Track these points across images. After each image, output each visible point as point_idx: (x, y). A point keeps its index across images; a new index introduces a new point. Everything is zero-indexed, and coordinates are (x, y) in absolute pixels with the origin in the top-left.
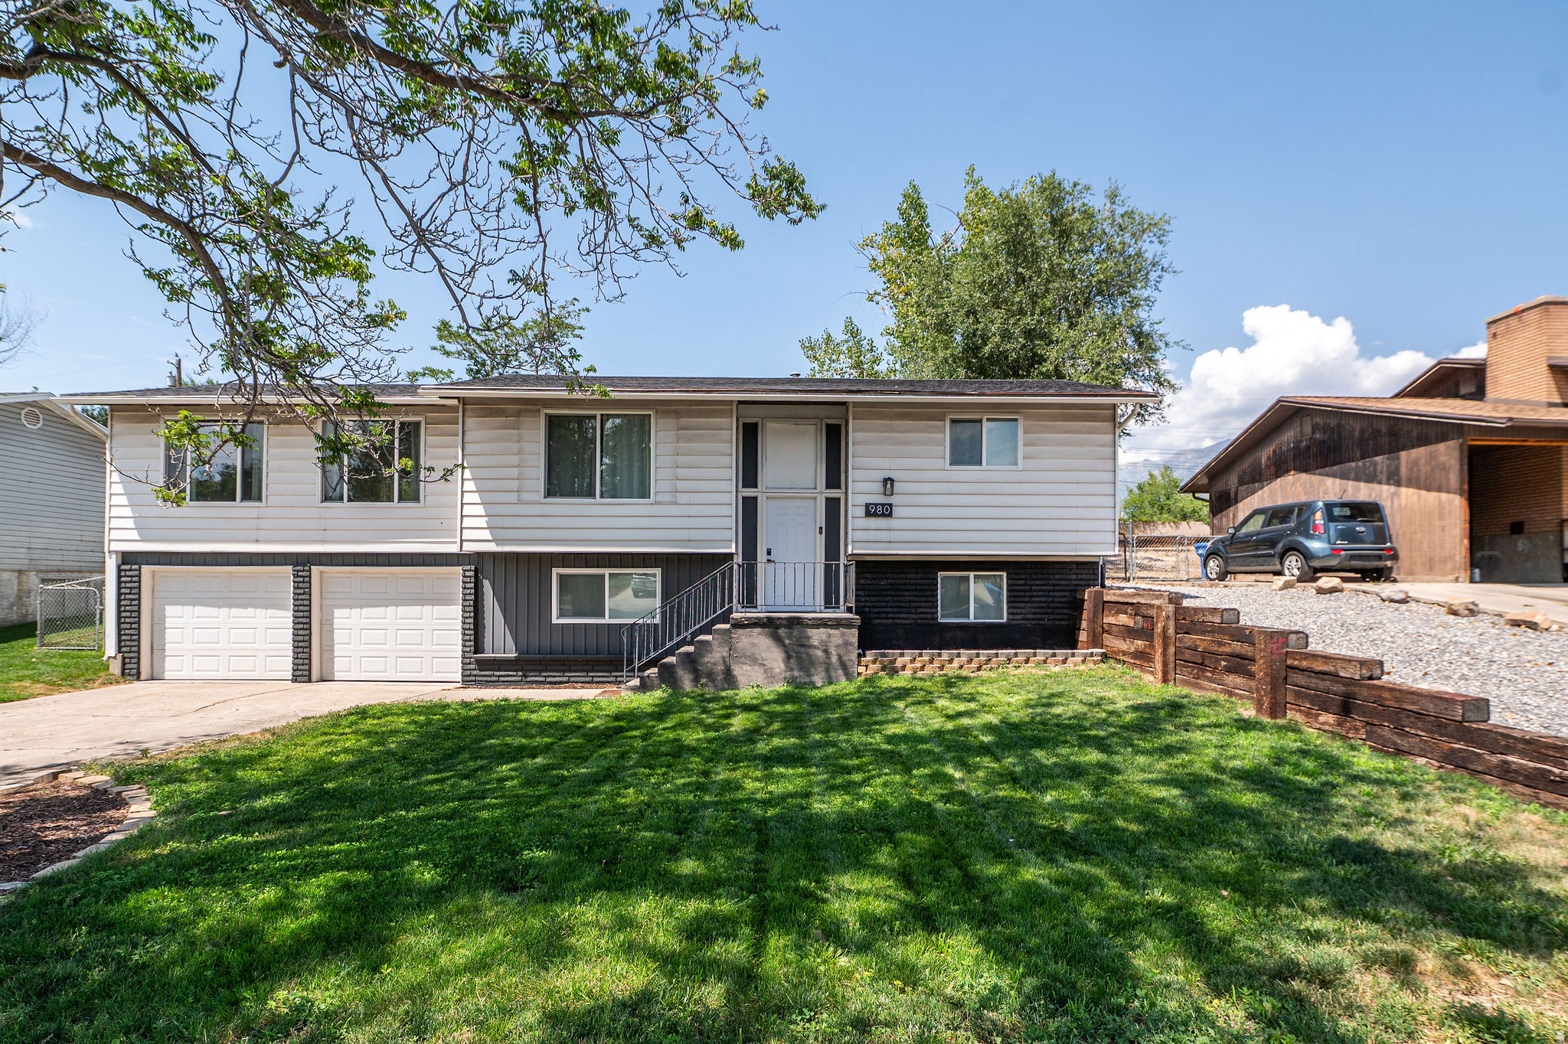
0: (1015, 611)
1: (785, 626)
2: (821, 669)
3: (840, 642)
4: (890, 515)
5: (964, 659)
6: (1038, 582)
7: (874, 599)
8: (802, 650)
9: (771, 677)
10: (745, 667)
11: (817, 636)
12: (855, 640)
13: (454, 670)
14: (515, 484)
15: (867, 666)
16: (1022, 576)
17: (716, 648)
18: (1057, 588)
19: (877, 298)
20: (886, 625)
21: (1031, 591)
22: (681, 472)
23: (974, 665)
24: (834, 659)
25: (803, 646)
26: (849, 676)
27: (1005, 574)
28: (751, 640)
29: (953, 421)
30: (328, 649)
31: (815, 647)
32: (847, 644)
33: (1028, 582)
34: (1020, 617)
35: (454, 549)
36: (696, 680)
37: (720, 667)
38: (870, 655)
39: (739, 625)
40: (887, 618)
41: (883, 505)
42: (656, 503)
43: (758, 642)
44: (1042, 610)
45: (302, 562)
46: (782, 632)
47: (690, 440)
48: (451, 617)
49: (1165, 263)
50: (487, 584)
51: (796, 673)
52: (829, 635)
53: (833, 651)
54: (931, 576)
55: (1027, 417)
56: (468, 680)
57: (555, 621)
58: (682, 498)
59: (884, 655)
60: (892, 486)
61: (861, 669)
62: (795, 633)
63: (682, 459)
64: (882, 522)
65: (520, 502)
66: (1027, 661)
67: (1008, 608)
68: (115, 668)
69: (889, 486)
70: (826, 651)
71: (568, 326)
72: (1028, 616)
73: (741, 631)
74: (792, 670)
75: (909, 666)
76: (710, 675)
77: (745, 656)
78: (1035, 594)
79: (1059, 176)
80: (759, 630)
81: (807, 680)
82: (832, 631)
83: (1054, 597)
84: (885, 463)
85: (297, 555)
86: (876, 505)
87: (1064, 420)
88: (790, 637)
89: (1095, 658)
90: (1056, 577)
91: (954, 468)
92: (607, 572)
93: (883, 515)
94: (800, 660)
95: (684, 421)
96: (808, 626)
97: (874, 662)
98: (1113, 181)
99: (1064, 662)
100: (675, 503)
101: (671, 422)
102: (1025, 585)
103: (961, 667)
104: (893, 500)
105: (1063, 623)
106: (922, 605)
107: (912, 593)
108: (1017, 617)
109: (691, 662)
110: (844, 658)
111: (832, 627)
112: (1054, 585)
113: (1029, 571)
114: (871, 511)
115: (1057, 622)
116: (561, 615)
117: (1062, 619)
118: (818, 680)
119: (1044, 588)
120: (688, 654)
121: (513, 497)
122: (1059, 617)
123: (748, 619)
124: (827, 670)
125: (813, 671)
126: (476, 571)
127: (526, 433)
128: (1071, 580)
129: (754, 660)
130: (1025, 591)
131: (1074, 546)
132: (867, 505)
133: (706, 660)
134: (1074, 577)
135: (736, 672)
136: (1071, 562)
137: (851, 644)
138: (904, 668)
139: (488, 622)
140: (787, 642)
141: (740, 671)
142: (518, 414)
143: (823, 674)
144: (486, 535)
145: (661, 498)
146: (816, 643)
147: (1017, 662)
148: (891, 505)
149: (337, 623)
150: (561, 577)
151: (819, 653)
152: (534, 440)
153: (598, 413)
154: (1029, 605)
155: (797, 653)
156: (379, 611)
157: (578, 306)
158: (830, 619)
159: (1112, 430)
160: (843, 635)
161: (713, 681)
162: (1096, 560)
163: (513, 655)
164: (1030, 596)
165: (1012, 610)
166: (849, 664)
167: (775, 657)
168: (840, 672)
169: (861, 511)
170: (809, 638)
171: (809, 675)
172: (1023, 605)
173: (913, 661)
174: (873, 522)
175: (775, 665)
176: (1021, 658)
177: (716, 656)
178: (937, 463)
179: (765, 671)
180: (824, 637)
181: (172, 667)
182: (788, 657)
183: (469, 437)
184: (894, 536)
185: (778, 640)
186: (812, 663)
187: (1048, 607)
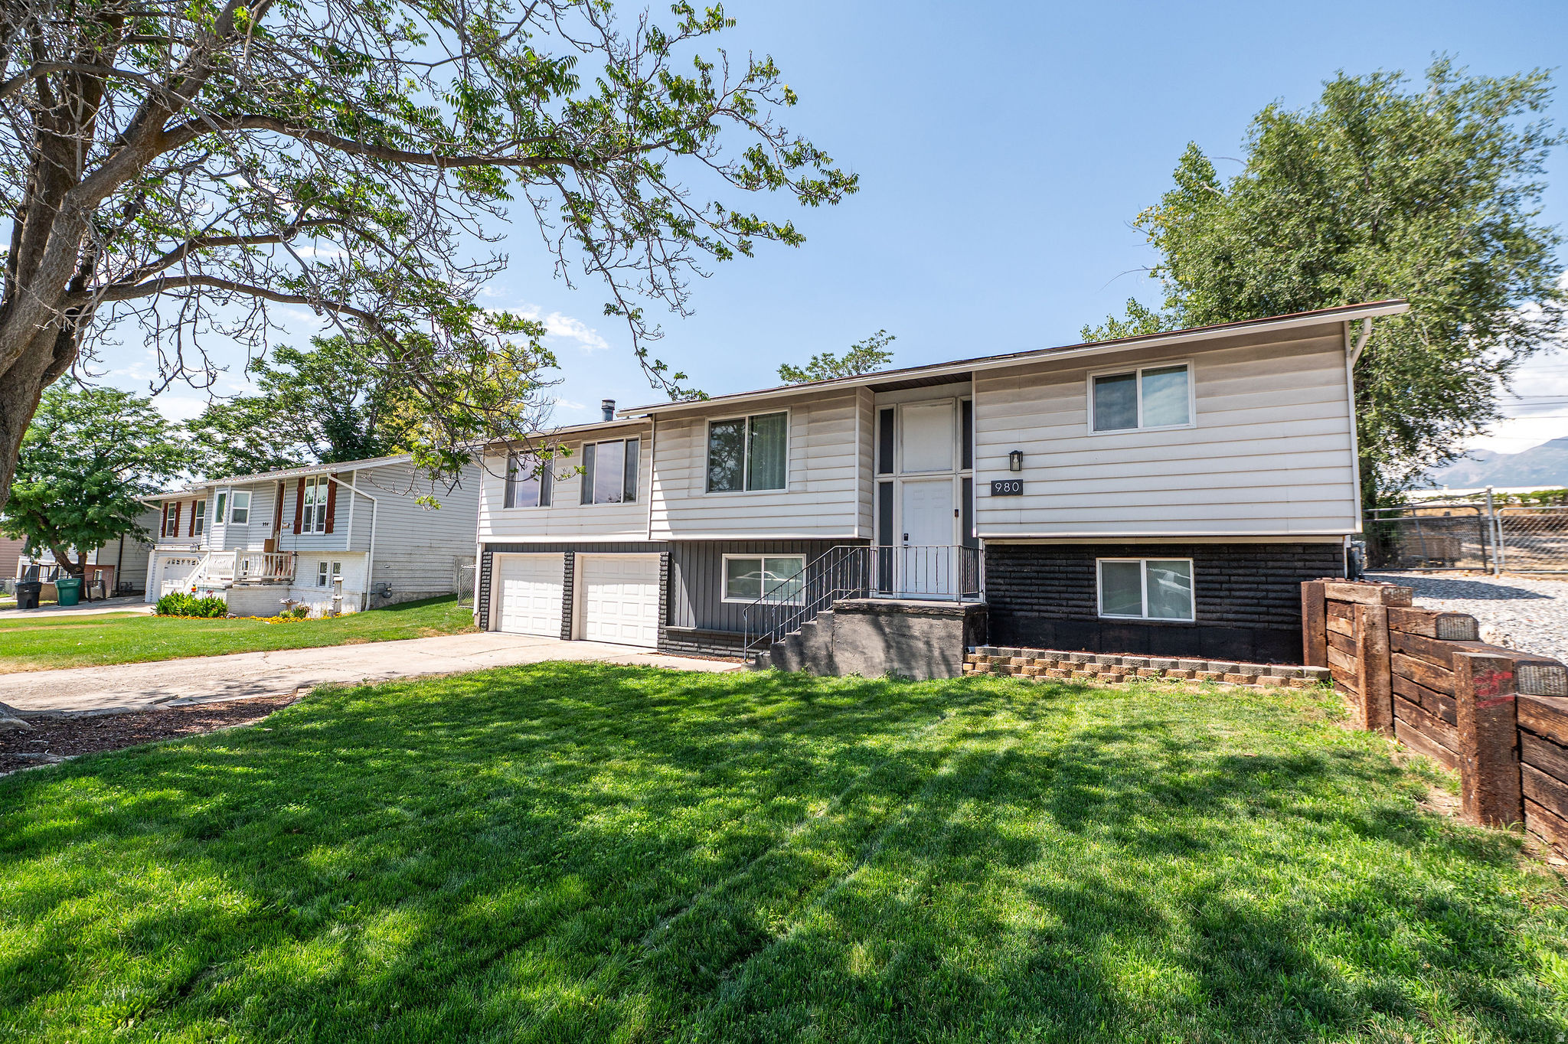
0: (1206, 608)
1: (886, 614)
2: (922, 663)
3: (943, 633)
4: (1020, 493)
5: (1099, 665)
6: (1241, 571)
7: (1015, 588)
8: (903, 640)
9: (871, 667)
10: (847, 654)
11: (918, 625)
12: (959, 633)
13: (652, 638)
14: (685, 483)
15: (974, 664)
16: (1215, 563)
17: (820, 633)
18: (1270, 579)
19: (1160, 272)
20: (1031, 618)
21: (1229, 582)
22: (812, 463)
23: (1113, 674)
24: (936, 653)
25: (904, 636)
26: (951, 672)
27: (1191, 561)
28: (852, 626)
29: (1098, 380)
30: (583, 616)
31: (916, 638)
32: (950, 636)
33: (1225, 571)
34: (1215, 616)
35: (644, 538)
36: (802, 663)
37: (824, 652)
38: (979, 652)
39: (840, 611)
40: (1032, 610)
41: (1011, 482)
42: (790, 493)
43: (858, 628)
44: (1248, 609)
45: (570, 549)
46: (883, 619)
47: (819, 431)
48: (652, 592)
49: (1550, 133)
50: (677, 566)
51: (896, 665)
52: (931, 626)
53: (935, 643)
54: (1087, 562)
55: (1198, 361)
56: (663, 649)
57: (723, 600)
58: (811, 486)
59: (996, 653)
60: (1020, 460)
61: (967, 667)
62: (896, 621)
63: (812, 450)
64: (1011, 501)
65: (689, 498)
66: (1192, 674)
67: (1197, 604)
68: (477, 622)
69: (1016, 460)
70: (928, 643)
71: (878, 355)
72: (1225, 616)
73: (843, 617)
74: (892, 661)
75: (1025, 667)
76: (815, 659)
77: (846, 642)
78: (1235, 586)
79: (1350, 74)
80: (859, 616)
81: (907, 673)
82: (935, 622)
83: (1267, 591)
84: (1015, 435)
85: (568, 544)
86: (1003, 482)
87: (1259, 358)
88: (890, 625)
89: (1307, 679)
90: (1270, 564)
91: (1099, 433)
92: (763, 557)
93: (1011, 493)
94: (901, 652)
95: (814, 414)
96: (908, 614)
97: (984, 659)
98: (1438, 54)
99: (1252, 680)
100: (806, 492)
101: (802, 417)
102: (1221, 574)
103: (1094, 675)
104: (1023, 475)
105: (1285, 627)
106: (1076, 596)
107: (1063, 582)
108: (1209, 616)
109: (799, 644)
110: (947, 653)
111: (934, 617)
112: (1266, 575)
113: (1226, 556)
114: (999, 489)
115: (1275, 626)
116: (729, 595)
117: (1282, 622)
118: (919, 674)
119: (1251, 579)
120: (796, 637)
121: (684, 494)
122: (1276, 618)
123: (849, 604)
124: (929, 665)
125: (914, 664)
126: (670, 556)
127: (695, 439)
128: (1296, 568)
129: (855, 647)
130: (1221, 583)
131: (1284, 522)
132: (993, 483)
133: (811, 643)
134: (1300, 564)
135: (836, 659)
136: (1294, 545)
137: (955, 637)
138: (1018, 669)
139: (677, 599)
140: (887, 630)
141: (842, 658)
142: (690, 424)
143: (924, 668)
144: (666, 526)
145: (794, 487)
146: (917, 634)
147: (1175, 675)
148: (1021, 482)
149: (590, 596)
150: (730, 562)
151: (921, 645)
152: (700, 442)
153: (746, 416)
154: (1228, 601)
155: (898, 643)
156: (613, 587)
157: (886, 336)
158: (932, 608)
159: (1341, 362)
160: (946, 626)
161: (816, 665)
162: (1339, 540)
163: (692, 628)
164: (1230, 590)
165: (1202, 607)
166: (952, 660)
167: (875, 647)
168: (943, 668)
169: (987, 490)
170: (909, 627)
171: (910, 668)
172: (1218, 601)
173: (1031, 662)
174: (1001, 502)
175: (875, 654)
176: (1182, 670)
177: (820, 640)
178: (1078, 430)
179: (866, 660)
180: (926, 628)
181: (506, 624)
182: (888, 647)
183: (658, 446)
184: (1026, 516)
185: (879, 628)
186: (913, 655)
187: (1258, 605)
